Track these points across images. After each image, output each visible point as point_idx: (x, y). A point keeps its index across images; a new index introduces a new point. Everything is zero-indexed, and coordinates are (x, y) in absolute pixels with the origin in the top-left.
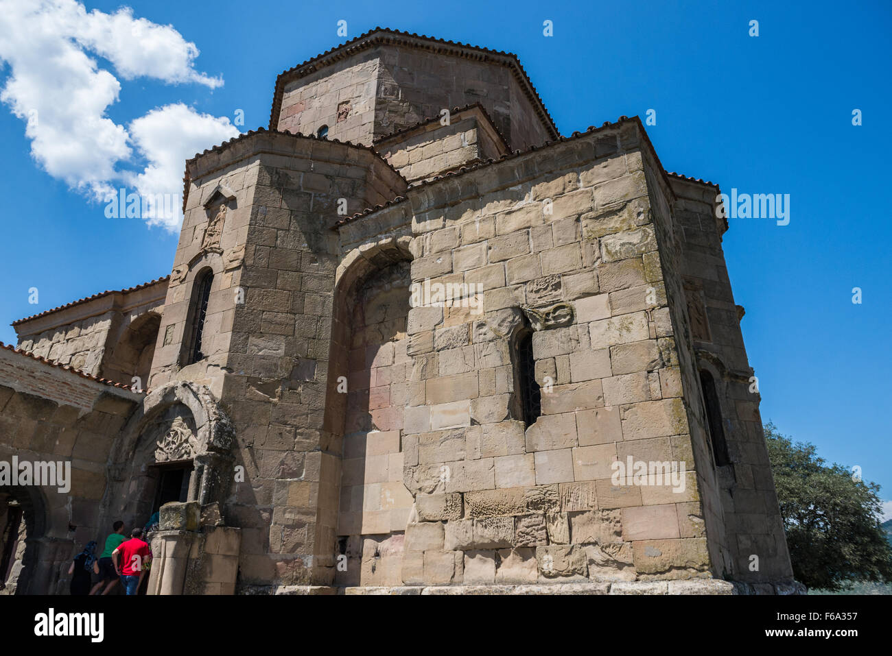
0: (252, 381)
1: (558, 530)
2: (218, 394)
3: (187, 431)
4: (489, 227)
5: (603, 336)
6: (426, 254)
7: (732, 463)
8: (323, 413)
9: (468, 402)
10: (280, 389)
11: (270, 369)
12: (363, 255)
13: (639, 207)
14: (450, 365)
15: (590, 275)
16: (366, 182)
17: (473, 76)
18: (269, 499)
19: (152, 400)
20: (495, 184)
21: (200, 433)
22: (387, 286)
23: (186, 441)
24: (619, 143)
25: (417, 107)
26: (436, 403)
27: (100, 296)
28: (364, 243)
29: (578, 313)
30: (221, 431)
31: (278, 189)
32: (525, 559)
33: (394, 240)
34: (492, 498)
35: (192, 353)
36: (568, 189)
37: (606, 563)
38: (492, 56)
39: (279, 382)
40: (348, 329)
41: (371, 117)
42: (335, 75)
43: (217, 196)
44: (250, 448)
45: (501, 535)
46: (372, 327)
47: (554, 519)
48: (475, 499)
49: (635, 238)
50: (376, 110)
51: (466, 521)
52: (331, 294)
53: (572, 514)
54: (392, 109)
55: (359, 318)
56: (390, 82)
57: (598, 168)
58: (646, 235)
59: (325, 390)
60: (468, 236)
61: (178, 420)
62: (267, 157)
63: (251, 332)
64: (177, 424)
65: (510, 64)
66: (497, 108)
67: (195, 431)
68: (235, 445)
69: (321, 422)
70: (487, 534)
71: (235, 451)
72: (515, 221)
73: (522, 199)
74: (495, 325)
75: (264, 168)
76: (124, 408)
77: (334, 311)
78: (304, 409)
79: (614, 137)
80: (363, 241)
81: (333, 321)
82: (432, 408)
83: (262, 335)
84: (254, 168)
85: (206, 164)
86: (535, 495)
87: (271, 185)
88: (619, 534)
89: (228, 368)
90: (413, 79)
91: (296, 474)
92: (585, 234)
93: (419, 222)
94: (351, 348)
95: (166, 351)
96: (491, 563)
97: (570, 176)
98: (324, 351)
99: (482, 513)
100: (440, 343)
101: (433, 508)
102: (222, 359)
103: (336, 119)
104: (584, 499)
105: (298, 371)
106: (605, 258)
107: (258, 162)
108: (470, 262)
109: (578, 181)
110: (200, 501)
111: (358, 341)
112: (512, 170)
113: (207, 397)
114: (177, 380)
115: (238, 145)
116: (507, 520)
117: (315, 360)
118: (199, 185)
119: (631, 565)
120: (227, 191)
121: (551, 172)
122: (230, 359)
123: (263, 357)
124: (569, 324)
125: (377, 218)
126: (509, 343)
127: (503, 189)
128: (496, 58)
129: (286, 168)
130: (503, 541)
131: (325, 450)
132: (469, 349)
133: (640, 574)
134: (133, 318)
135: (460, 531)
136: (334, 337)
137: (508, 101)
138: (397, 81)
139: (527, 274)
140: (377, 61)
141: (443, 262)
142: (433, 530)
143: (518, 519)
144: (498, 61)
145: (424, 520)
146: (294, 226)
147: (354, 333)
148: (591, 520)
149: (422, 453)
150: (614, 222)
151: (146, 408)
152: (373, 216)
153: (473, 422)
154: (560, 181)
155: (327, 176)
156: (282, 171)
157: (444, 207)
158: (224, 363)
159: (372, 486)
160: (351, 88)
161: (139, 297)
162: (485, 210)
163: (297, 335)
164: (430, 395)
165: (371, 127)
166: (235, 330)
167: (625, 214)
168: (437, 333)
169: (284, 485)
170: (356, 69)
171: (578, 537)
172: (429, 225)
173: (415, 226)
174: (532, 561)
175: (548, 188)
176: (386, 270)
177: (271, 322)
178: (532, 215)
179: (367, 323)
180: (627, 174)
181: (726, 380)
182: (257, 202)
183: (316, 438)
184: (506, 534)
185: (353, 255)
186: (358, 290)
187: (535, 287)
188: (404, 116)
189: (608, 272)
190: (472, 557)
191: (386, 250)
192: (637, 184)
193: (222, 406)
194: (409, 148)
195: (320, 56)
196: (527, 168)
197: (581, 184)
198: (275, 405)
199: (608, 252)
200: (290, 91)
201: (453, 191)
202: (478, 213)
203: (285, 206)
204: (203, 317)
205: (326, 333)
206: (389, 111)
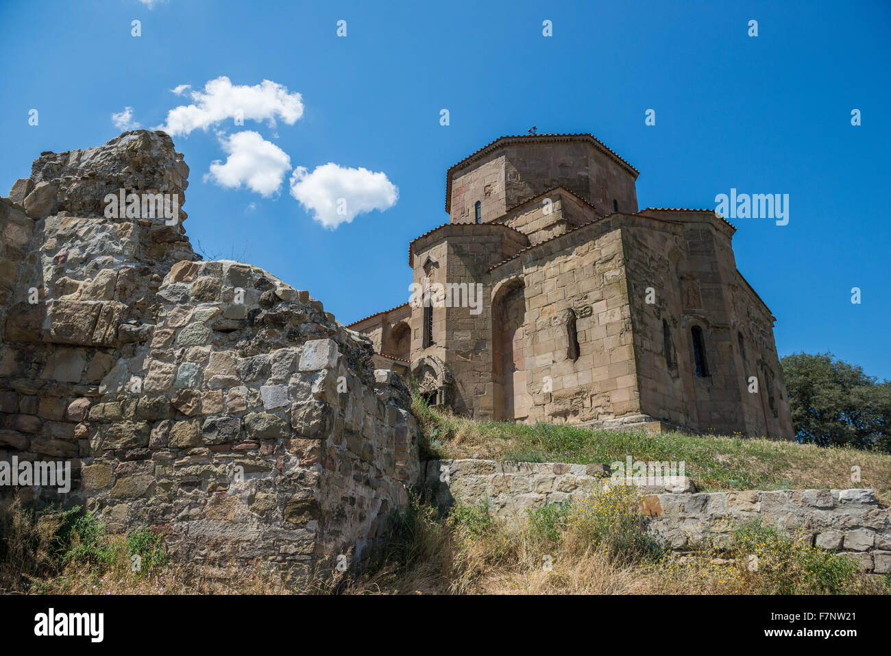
0: (458, 352)
1: (587, 403)
2: (444, 359)
3: (432, 378)
4: (557, 269)
5: (604, 319)
6: (531, 284)
7: (711, 376)
8: (492, 364)
9: (551, 353)
10: (471, 355)
11: (465, 345)
12: (503, 285)
13: (619, 257)
14: (543, 337)
15: (598, 292)
16: (502, 243)
17: (563, 154)
18: (472, 404)
19: (414, 364)
20: (559, 248)
21: (439, 378)
22: (518, 299)
23: (432, 382)
24: (611, 225)
25: (530, 183)
26: (538, 355)
27: (375, 316)
28: (503, 279)
29: (594, 309)
30: (447, 375)
31: (458, 255)
32: (575, 416)
33: (517, 276)
34: (562, 393)
35: (429, 342)
36: (591, 249)
37: (604, 413)
38: (574, 138)
39: (469, 352)
40: (500, 323)
41: (503, 195)
42: (480, 167)
43: (429, 261)
44: (461, 382)
45: (566, 407)
46: (512, 320)
47: (585, 398)
48: (556, 394)
49: (617, 273)
50: (506, 190)
51: (552, 404)
52: (490, 306)
53: (592, 396)
54: (515, 187)
55: (505, 316)
56: (513, 170)
57: (603, 238)
58: (621, 271)
59: (491, 353)
60: (548, 275)
61: (427, 373)
62: (450, 238)
63: (454, 330)
64: (427, 375)
65: (587, 140)
66: (580, 173)
67: (436, 378)
68: (454, 382)
69: (491, 369)
70: (560, 408)
71: (454, 385)
72: (568, 266)
73: (571, 255)
74: (561, 318)
75: (450, 244)
76: (403, 369)
77: (492, 316)
78: (483, 363)
79: (609, 222)
80: (502, 278)
81: (492, 320)
82: (537, 357)
83: (459, 330)
84: (445, 245)
85: (421, 243)
86: (578, 390)
87: (454, 254)
88: (609, 401)
89: (446, 348)
90: (526, 165)
91: (482, 393)
92: (597, 272)
93: (526, 268)
94: (503, 331)
95: (416, 342)
96: (563, 419)
97: (591, 242)
98: (489, 335)
99: (559, 399)
100: (539, 327)
101: (539, 400)
102: (443, 343)
103: (484, 197)
104: (596, 389)
105: (479, 345)
106: (606, 283)
107: (446, 242)
108: (550, 288)
109: (595, 244)
110: (443, 402)
111: (506, 328)
112: (566, 240)
113: (439, 361)
114: (424, 355)
115: (435, 233)
116: (568, 401)
117: (485, 340)
118: (418, 255)
119: (612, 413)
120: (434, 259)
121: (583, 241)
122: (447, 343)
123: (461, 341)
124: (590, 315)
125: (508, 266)
126: (567, 325)
127: (563, 250)
128: (577, 138)
129: (461, 243)
130: (567, 409)
131: (495, 381)
132: (551, 330)
133: (616, 415)
134: (393, 326)
135: (550, 408)
136: (493, 328)
137: (587, 166)
138: (517, 168)
139: (574, 293)
140: (504, 157)
141: (538, 288)
142: (540, 408)
143: (572, 400)
144: (579, 140)
145: (536, 405)
146: (468, 274)
147: (504, 324)
148: (599, 397)
149: (534, 377)
150: (609, 265)
151: (412, 369)
152: (506, 265)
153: (554, 362)
154: (587, 245)
155: (481, 243)
156: (458, 245)
157: (537, 260)
158: (444, 345)
159: (517, 396)
160: (490, 177)
161: (394, 314)
162: (555, 261)
163: (476, 329)
164: (535, 352)
165: (504, 201)
166: (447, 329)
167: (614, 261)
168: (537, 323)
169: (477, 398)
170: (492, 163)
171: (594, 404)
172: (531, 270)
173: (525, 271)
174: (578, 416)
175: (582, 249)
176: (516, 290)
177: (463, 324)
178: (576, 263)
179: (510, 318)
180: (615, 241)
181: (711, 330)
182: (449, 263)
183: (490, 376)
184: (568, 407)
185: (498, 285)
186: (503, 302)
187: (577, 299)
188: (522, 191)
189: (606, 290)
190: (556, 417)
191: (514, 281)
192: (619, 246)
193: (446, 365)
194: (526, 214)
195: (470, 157)
196: (572, 239)
197: (596, 246)
198: (469, 362)
199: (607, 280)
200: (456, 178)
201: (541, 251)
202: (552, 263)
203: (462, 263)
204: (431, 324)
205: (490, 326)
206: (514, 189)
